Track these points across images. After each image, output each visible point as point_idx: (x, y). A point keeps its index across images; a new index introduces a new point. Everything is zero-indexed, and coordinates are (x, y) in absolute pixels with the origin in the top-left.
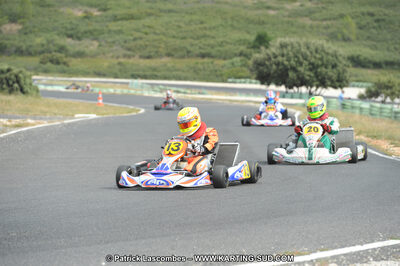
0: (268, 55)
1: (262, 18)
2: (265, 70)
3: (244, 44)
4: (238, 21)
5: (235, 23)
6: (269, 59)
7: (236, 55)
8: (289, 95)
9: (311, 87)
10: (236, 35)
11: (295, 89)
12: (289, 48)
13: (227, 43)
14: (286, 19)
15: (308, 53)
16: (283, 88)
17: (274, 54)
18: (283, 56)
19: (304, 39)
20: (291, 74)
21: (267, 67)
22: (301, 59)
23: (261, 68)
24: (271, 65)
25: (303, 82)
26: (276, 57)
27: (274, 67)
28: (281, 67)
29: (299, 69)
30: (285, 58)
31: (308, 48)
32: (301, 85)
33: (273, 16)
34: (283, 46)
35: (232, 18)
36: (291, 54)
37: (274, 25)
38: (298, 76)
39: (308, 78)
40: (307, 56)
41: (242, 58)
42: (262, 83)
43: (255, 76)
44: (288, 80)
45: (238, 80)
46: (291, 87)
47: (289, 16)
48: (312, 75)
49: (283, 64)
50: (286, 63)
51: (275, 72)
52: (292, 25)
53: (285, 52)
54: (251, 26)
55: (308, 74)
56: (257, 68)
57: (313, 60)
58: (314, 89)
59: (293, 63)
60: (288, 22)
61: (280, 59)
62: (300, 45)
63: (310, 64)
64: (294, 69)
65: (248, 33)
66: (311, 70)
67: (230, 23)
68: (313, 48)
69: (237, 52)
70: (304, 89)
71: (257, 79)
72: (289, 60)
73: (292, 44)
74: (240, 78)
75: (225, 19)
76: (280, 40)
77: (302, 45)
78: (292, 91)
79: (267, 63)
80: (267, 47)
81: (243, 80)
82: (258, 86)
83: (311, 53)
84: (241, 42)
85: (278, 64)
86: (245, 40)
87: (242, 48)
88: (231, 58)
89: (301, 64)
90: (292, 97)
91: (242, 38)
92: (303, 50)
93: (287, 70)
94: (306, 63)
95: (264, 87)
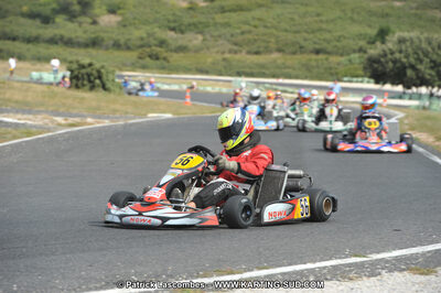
0: (384, 51)
1: (387, 11)
2: (380, 68)
3: (364, 39)
4: (358, 13)
5: (355, 17)
6: (385, 55)
7: (354, 51)
8: (407, 97)
9: (433, 87)
10: (356, 29)
11: (414, 89)
12: (408, 44)
13: (345, 38)
14: (413, 11)
15: (430, 49)
16: (400, 88)
17: (390, 50)
18: (401, 52)
19: (426, 35)
20: (409, 72)
21: (383, 65)
22: (421, 56)
23: (376, 66)
24: (387, 62)
25: (423, 82)
26: (392, 53)
27: (391, 65)
28: (398, 65)
29: (419, 67)
30: (402, 55)
31: (430, 44)
32: (421, 85)
33: (399, 8)
34: (401, 41)
35: (353, 11)
36: (410, 50)
37: (400, 17)
38: (417, 75)
39: (428, 77)
40: (428, 52)
41: (361, 54)
42: (377, 82)
43: (369, 74)
44: (405, 79)
45: (355, 79)
46: (409, 88)
47: (417, 8)
48: (433, 73)
49: (400, 61)
50: (404, 60)
51: (392, 70)
52: (420, 18)
53: (403, 48)
54: (374, 19)
55: (428, 73)
56: (371, 66)
57: (435, 57)
58: (435, 90)
59: (412, 60)
60: (416, 15)
61: (397, 55)
62: (420, 41)
63: (432, 61)
64: (413, 67)
65: (370, 26)
66: (432, 68)
67: (349, 14)
68: (435, 44)
69: (356, 48)
70: (424, 90)
71: (370, 77)
72: (407, 57)
73: (411, 40)
74: (357, 76)
75: (344, 11)
76: (398, 34)
77: (423, 40)
78: (410, 91)
79: (382, 60)
80: (383, 43)
81: (360, 79)
82: (372, 86)
83: (433, 49)
84: (361, 36)
85: (395, 62)
86: (366, 34)
87: (362, 43)
88: (348, 54)
89: (421, 61)
90: (410, 99)
91: (363, 32)
92: (424, 45)
93: (404, 68)
94: (426, 60)
95: (377, 87)
